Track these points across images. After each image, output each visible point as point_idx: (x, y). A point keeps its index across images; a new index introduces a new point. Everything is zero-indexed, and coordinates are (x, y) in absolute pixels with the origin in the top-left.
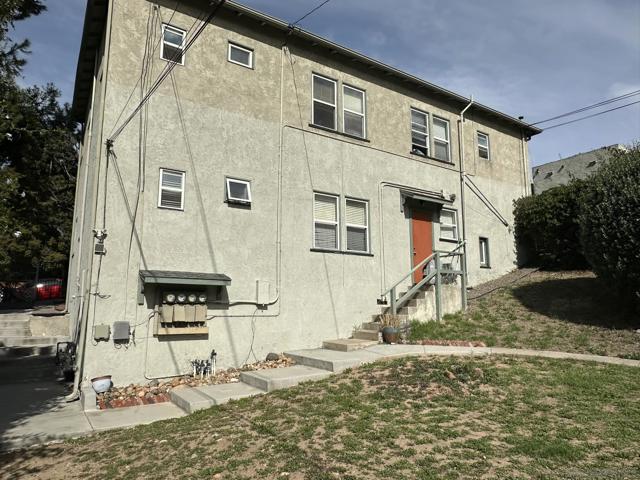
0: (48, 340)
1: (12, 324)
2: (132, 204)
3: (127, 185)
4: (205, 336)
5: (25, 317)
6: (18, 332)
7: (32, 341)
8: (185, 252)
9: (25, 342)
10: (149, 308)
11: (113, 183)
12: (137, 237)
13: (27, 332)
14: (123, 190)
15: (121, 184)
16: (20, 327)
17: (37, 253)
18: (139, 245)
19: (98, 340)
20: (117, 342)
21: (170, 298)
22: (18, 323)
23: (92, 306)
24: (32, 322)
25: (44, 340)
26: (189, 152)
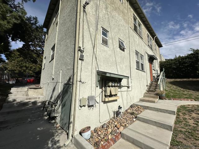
0: (36, 98)
1: (21, 92)
2: (93, 39)
3: (91, 29)
4: (116, 100)
5: (25, 89)
6: (23, 95)
7: (30, 99)
8: (110, 64)
9: (27, 99)
10: (100, 88)
11: (86, 27)
12: (95, 55)
13: (27, 95)
14: (89, 31)
15: (89, 28)
16: (24, 93)
17: (25, 71)
18: (96, 58)
19: (81, 107)
20: (89, 106)
21: (110, 84)
22: (23, 91)
23: (78, 88)
24: (29, 91)
25: (34, 98)
26: (109, 24)
